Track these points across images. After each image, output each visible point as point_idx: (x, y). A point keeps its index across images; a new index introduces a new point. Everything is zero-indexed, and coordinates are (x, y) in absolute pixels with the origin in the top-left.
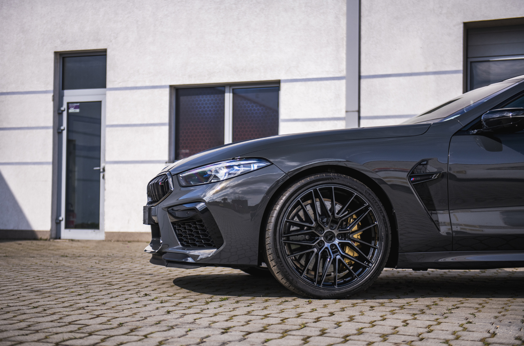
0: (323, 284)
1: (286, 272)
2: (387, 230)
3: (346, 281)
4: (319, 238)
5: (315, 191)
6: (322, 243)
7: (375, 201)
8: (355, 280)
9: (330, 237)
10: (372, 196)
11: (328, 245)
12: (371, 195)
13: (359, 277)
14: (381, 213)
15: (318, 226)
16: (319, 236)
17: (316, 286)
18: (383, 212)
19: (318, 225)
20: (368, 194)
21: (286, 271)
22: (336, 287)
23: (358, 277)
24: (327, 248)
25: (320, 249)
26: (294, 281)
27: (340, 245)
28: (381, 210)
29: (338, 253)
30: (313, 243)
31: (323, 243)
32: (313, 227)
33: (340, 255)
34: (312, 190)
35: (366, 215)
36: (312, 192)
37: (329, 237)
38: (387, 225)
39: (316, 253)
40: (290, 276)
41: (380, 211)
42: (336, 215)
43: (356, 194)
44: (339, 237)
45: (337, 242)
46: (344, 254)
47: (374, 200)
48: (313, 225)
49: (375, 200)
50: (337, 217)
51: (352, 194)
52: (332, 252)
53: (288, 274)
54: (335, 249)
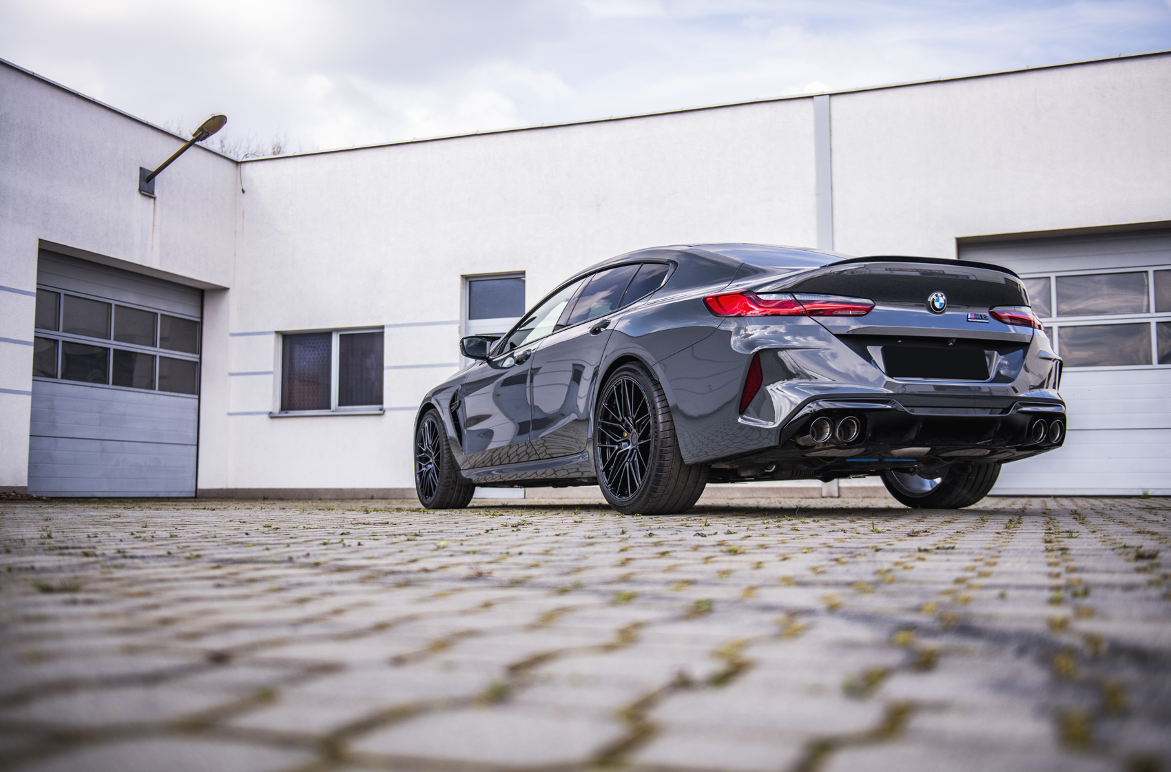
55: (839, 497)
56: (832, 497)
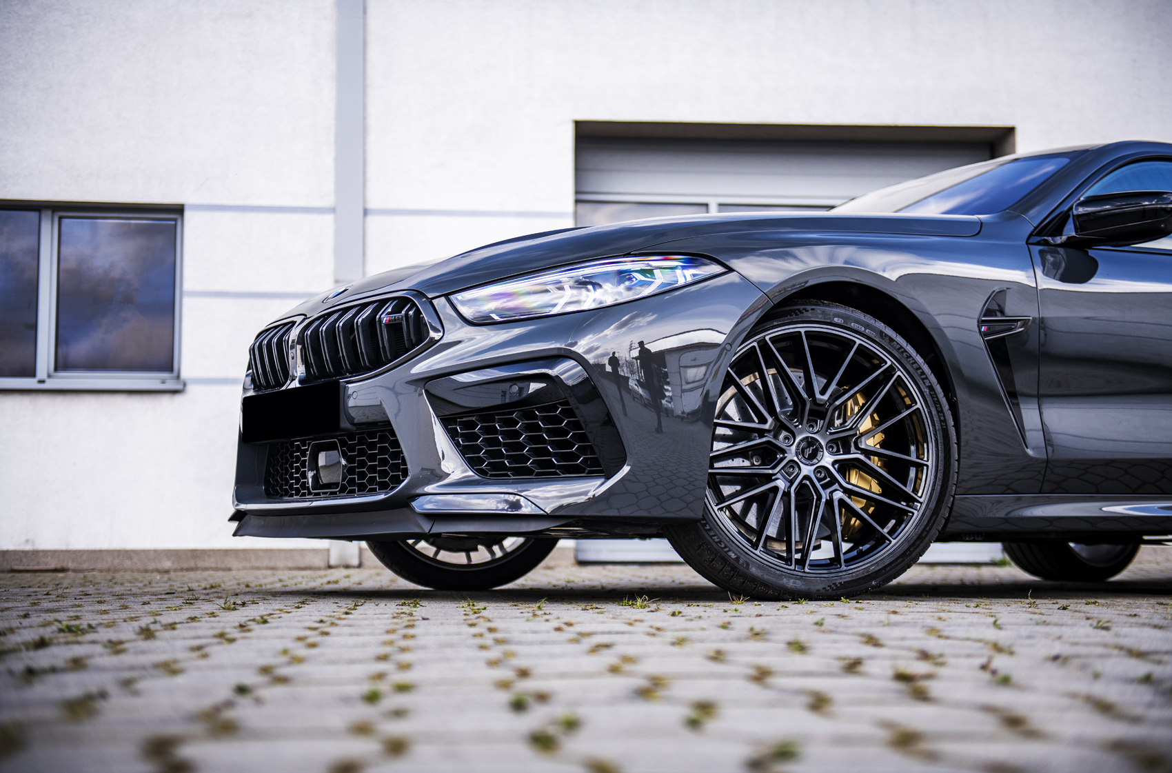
0: (809, 565)
1: (720, 542)
2: (942, 418)
3: (862, 550)
4: (786, 455)
5: (763, 344)
6: (793, 468)
7: (905, 354)
8: (885, 545)
9: (811, 450)
10: (898, 344)
11: (810, 471)
12: (894, 340)
13: (894, 536)
14: (923, 379)
15: (781, 426)
16: (783, 452)
17: (794, 570)
18: (927, 378)
19: (779, 424)
20: (887, 338)
21: (718, 540)
22: (844, 568)
23: (891, 536)
24: (806, 477)
25: (792, 482)
26: (741, 561)
27: (836, 466)
28: (923, 373)
29: (836, 486)
30: (774, 468)
31: (796, 466)
32: (768, 431)
33: (842, 490)
34: (755, 344)
35: (888, 390)
36: (754, 347)
37: (809, 451)
38: (941, 407)
39: (784, 492)
40: (730, 551)
41: (921, 375)
42: (818, 396)
43: (858, 342)
44: (833, 448)
45: (827, 460)
46: (850, 487)
47: (902, 352)
48: (767, 427)
49: (906, 352)
50: (821, 400)
51: (849, 344)
52: (821, 485)
53: (726, 547)
54: (825, 478)
55: (360, 566)
56: (347, 567)
